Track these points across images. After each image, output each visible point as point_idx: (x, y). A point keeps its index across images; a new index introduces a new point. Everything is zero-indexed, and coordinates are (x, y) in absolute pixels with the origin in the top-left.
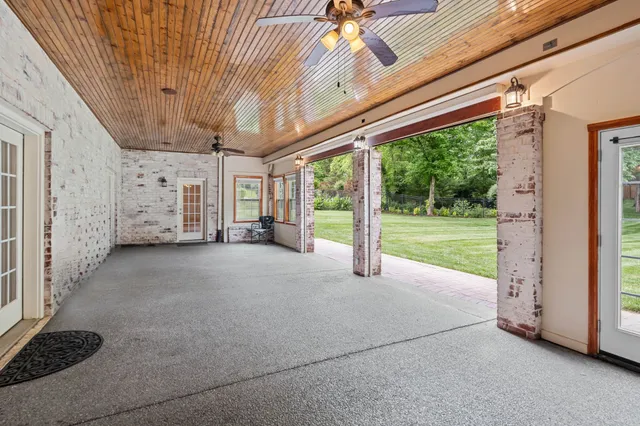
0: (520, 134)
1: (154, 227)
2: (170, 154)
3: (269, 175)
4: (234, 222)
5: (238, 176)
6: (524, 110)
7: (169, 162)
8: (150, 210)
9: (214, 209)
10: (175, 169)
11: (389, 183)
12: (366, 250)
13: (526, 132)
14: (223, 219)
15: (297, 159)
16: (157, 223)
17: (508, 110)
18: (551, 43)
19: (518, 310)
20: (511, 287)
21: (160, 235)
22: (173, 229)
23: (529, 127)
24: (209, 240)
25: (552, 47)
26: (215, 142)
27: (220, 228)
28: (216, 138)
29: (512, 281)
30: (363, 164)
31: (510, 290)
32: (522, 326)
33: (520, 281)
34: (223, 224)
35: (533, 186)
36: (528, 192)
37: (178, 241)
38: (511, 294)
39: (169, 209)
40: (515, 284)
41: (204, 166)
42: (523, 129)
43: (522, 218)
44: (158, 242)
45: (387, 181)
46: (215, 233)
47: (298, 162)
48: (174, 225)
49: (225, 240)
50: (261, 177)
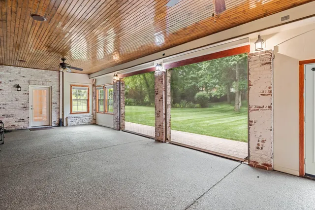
0: (263, 64)
1: (11, 118)
2: (23, 69)
3: (93, 85)
4: (71, 113)
5: (74, 85)
6: (266, 52)
7: (22, 74)
8: (7, 107)
9: (57, 106)
10: (27, 79)
11: (150, 92)
12: (164, 127)
13: (267, 63)
14: (63, 112)
15: (114, 76)
16: (13, 116)
17: (256, 52)
18: (286, 17)
19: (262, 156)
20: (258, 144)
21: (16, 124)
22: (26, 119)
23: (268, 61)
24: (53, 125)
25: (287, 19)
26: (62, 62)
27: (61, 117)
28: (63, 59)
29: (259, 141)
30: (162, 79)
31: (257, 146)
32: (265, 164)
33: (263, 141)
34: (63, 115)
35: (271, 92)
36: (268, 95)
37: (30, 127)
38: (258, 148)
39: (23, 106)
40: (260, 143)
41: (50, 78)
42: (265, 62)
43: (264, 108)
44: (14, 129)
45: (149, 91)
46: (57, 121)
47: (115, 77)
48: (27, 116)
49: (65, 124)
50: (87, 86)
